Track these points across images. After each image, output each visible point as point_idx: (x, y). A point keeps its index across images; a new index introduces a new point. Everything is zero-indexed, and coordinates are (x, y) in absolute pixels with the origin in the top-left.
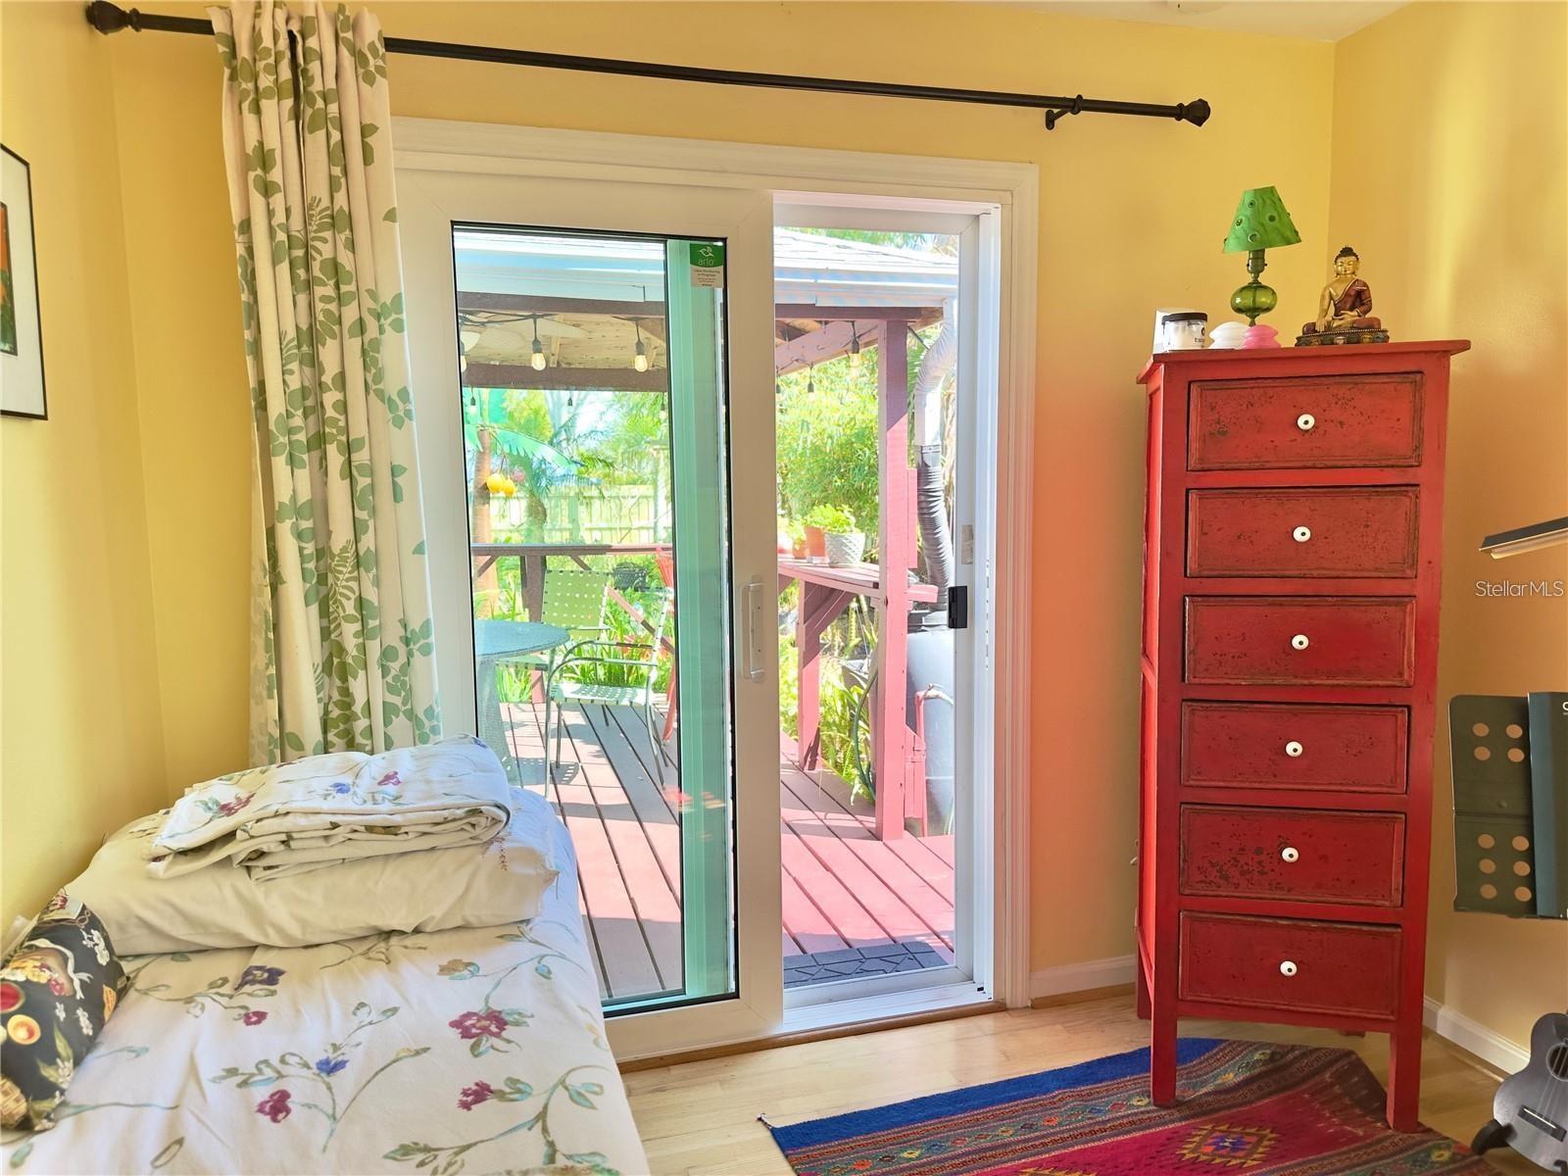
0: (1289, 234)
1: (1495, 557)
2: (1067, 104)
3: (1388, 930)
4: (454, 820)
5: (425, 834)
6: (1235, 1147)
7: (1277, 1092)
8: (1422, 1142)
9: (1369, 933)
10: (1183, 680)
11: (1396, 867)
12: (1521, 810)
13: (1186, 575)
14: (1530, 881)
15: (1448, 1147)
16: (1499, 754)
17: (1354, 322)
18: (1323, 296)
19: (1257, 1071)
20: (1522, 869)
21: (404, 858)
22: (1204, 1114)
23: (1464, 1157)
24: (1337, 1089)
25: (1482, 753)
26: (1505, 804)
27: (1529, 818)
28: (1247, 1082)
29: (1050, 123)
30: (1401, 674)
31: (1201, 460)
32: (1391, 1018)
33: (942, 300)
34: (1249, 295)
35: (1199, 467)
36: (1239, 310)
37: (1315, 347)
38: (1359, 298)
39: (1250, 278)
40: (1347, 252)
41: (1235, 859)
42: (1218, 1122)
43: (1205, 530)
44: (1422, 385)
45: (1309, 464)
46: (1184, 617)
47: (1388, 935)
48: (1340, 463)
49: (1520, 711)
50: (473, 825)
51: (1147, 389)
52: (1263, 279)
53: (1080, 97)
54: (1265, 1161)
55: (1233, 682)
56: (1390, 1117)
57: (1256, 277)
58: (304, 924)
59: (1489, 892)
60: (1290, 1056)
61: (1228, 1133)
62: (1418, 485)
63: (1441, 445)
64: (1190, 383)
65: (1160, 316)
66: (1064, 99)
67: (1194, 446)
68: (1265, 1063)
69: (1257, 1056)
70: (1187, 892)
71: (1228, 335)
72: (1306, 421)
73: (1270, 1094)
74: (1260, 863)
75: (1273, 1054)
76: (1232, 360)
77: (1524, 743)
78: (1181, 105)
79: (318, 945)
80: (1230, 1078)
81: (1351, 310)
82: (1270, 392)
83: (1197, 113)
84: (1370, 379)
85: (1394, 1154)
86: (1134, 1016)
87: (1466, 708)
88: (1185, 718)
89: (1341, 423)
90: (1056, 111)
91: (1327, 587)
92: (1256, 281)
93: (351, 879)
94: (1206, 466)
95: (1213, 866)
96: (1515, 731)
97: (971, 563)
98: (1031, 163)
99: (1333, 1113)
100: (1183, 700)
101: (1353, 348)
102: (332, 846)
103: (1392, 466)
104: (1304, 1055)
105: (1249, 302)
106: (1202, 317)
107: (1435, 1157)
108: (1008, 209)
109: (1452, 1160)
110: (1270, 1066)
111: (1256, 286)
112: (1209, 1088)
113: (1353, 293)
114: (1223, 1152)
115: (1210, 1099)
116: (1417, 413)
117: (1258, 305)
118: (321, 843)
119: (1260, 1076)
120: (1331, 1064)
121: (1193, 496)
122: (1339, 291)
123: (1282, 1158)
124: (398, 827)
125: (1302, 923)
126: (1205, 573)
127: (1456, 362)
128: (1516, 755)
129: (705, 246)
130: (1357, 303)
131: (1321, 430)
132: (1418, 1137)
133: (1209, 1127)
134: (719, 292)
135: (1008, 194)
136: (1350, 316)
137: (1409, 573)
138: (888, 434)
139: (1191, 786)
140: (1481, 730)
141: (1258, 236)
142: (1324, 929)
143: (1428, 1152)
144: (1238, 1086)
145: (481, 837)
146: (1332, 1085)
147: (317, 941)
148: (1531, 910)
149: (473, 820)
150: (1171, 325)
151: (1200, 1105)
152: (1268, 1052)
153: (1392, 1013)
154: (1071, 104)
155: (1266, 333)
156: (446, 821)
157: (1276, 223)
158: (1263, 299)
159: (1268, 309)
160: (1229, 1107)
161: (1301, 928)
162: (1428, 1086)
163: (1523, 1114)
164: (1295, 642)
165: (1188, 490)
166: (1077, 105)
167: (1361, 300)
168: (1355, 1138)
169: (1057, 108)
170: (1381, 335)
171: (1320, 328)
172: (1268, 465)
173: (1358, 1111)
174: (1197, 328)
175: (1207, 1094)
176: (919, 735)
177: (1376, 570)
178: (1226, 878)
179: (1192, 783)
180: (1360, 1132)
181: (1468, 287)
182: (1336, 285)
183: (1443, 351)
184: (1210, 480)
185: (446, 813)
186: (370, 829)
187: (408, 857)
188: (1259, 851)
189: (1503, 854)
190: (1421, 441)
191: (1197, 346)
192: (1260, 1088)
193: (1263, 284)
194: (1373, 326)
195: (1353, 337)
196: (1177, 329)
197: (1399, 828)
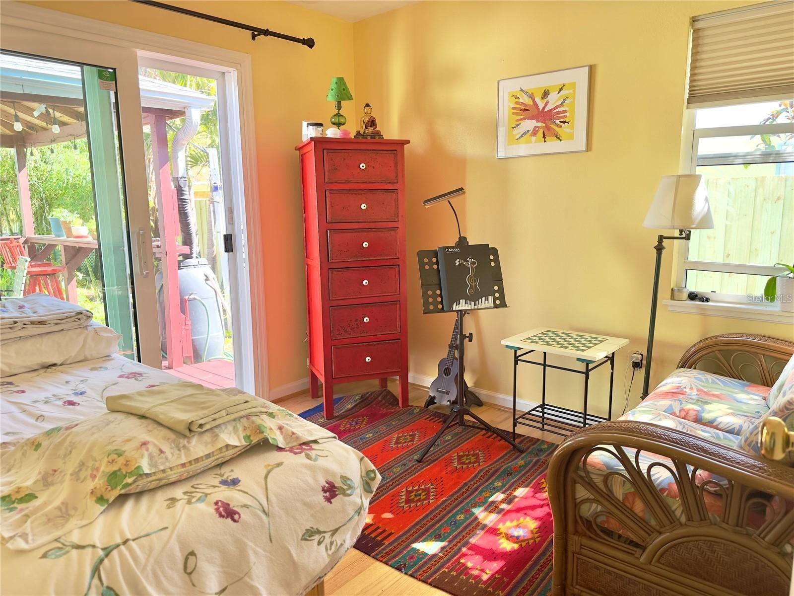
0: (350, 96)
1: (427, 207)
2: (262, 31)
3: (396, 341)
4: (70, 317)
5: (57, 324)
6: (356, 423)
7: (365, 407)
8: (410, 409)
9: (392, 343)
10: (328, 261)
11: (398, 319)
12: (437, 282)
13: (327, 222)
14: (442, 303)
15: (418, 408)
16: (431, 267)
17: (372, 131)
18: (361, 121)
19: (358, 402)
20: (439, 299)
21: (49, 335)
22: (344, 418)
23: (423, 410)
24: (383, 402)
25: (427, 267)
26: (434, 281)
27: (440, 284)
28: (355, 406)
29: (254, 37)
30: (396, 254)
31: (329, 179)
32: (399, 370)
33: (185, 108)
34: (337, 118)
35: (329, 182)
36: (334, 124)
37: (361, 139)
38: (372, 123)
39: (336, 112)
40: (368, 105)
41: (349, 324)
42: (349, 418)
43: (332, 205)
44: (397, 155)
45: (365, 181)
46: (327, 238)
47: (397, 342)
48: (374, 182)
49: (435, 254)
50: (79, 319)
51: (300, 153)
52: (341, 112)
53: (267, 29)
54: (366, 425)
55: (345, 261)
56: (400, 405)
57: (339, 111)
58: (9, 365)
59: (431, 307)
60: (368, 395)
61: (352, 421)
62: (397, 190)
63: (403, 176)
64: (323, 150)
65: (305, 124)
66: (260, 29)
67: (327, 173)
68: (360, 399)
69: (357, 398)
70: (334, 339)
71: (332, 132)
72: (363, 166)
73: (363, 408)
74: (357, 324)
75: (362, 396)
76: (337, 142)
77: (437, 263)
78: (304, 39)
79: (15, 375)
80: (349, 406)
81: (371, 127)
82: (351, 155)
83: (310, 43)
84: (381, 152)
85: (403, 414)
86: (311, 398)
87: (422, 254)
88: (330, 275)
89: (373, 167)
90: (256, 33)
91: (372, 225)
92: (339, 113)
93: (28, 345)
94: (331, 181)
95: (342, 328)
96: (434, 260)
97: (232, 224)
98: (247, 53)
99: (384, 409)
100: (329, 269)
101: (373, 141)
102: (16, 331)
103: (389, 183)
104: (372, 394)
105: (337, 121)
106: (321, 125)
107: (415, 412)
108: (240, 72)
109: (420, 411)
110: (362, 399)
111: (338, 115)
112: (343, 411)
113: (371, 121)
114: (354, 425)
115: (345, 413)
116: (396, 165)
117: (340, 122)
118: (10, 330)
119: (359, 403)
120: (380, 394)
121: (327, 193)
122: (366, 120)
123: (372, 422)
124: (46, 321)
125: (371, 343)
126: (333, 221)
127: (406, 146)
128: (435, 267)
129: (105, 71)
130: (372, 125)
131: (367, 170)
132: (409, 408)
133: (347, 421)
134: (112, 94)
135: (239, 65)
136: (371, 129)
137: (396, 220)
138: (161, 171)
139: (333, 300)
140: (426, 260)
141: (339, 96)
142: (378, 344)
143: (413, 411)
144: (353, 408)
145: (83, 324)
146: (382, 401)
147: (16, 373)
148: (442, 310)
149: (80, 316)
150: (310, 127)
151: (342, 416)
152: (360, 395)
153: (400, 369)
154: (264, 32)
155: (346, 133)
156: (67, 318)
157: (345, 91)
158: (342, 120)
159: (344, 124)
160: (351, 414)
161: (372, 345)
162: (411, 395)
163: (438, 391)
164: (364, 245)
165: (325, 190)
166: (266, 33)
167: (373, 124)
168: (392, 413)
169: (257, 32)
170: (381, 137)
171: (362, 133)
172: (351, 182)
173: (391, 406)
174: (320, 129)
175: (343, 412)
176: (187, 317)
177: (387, 219)
178: (346, 332)
179: (333, 299)
180: (393, 411)
181: (403, 123)
182: (365, 117)
183: (402, 143)
184: (333, 187)
185: (66, 315)
186: (33, 323)
187: (52, 334)
188: (356, 320)
189: (434, 296)
190: (397, 174)
191: (321, 136)
192: (360, 407)
193: (341, 114)
194: (378, 133)
195: (373, 137)
196: (313, 129)
197: (398, 306)
